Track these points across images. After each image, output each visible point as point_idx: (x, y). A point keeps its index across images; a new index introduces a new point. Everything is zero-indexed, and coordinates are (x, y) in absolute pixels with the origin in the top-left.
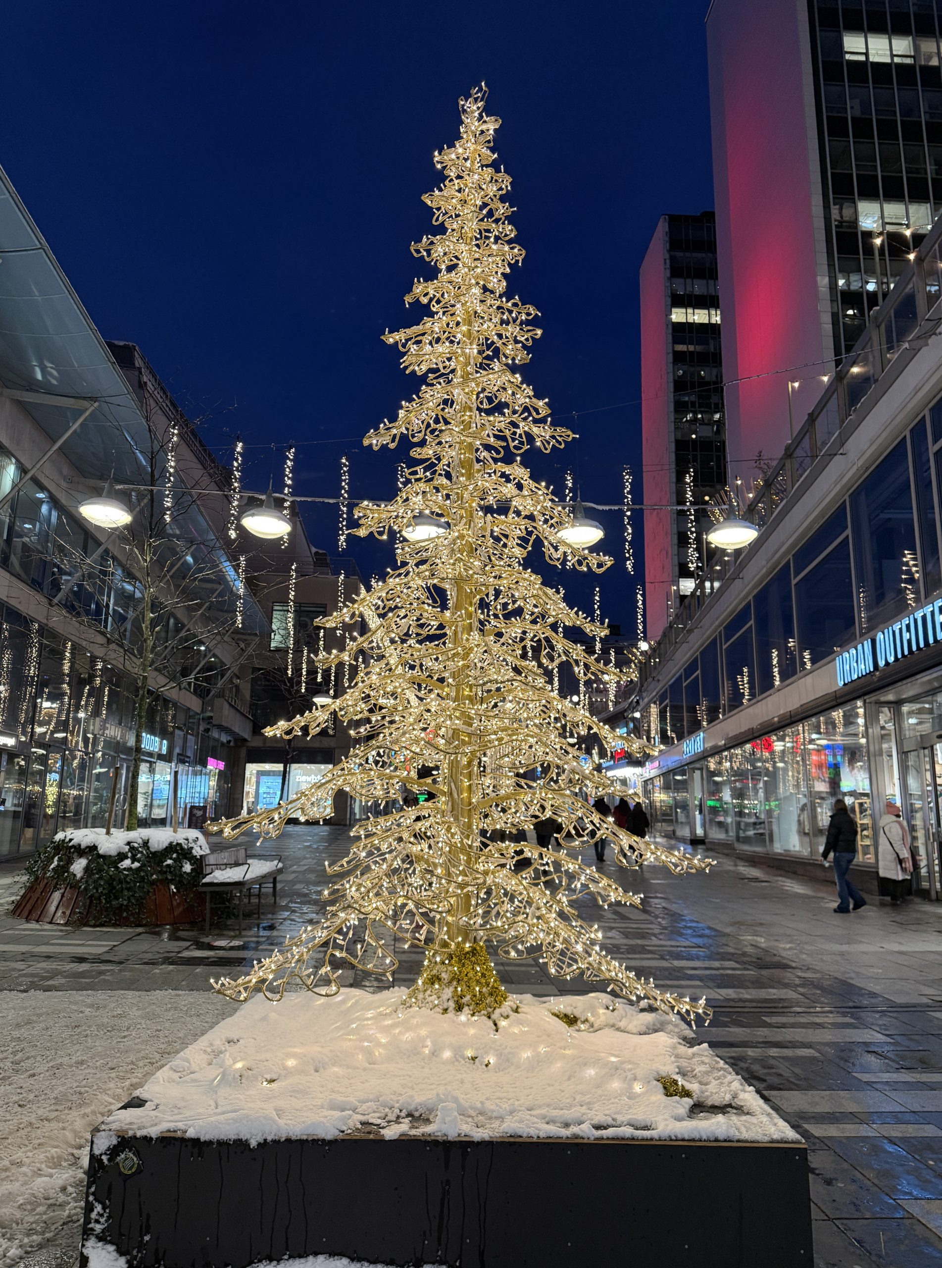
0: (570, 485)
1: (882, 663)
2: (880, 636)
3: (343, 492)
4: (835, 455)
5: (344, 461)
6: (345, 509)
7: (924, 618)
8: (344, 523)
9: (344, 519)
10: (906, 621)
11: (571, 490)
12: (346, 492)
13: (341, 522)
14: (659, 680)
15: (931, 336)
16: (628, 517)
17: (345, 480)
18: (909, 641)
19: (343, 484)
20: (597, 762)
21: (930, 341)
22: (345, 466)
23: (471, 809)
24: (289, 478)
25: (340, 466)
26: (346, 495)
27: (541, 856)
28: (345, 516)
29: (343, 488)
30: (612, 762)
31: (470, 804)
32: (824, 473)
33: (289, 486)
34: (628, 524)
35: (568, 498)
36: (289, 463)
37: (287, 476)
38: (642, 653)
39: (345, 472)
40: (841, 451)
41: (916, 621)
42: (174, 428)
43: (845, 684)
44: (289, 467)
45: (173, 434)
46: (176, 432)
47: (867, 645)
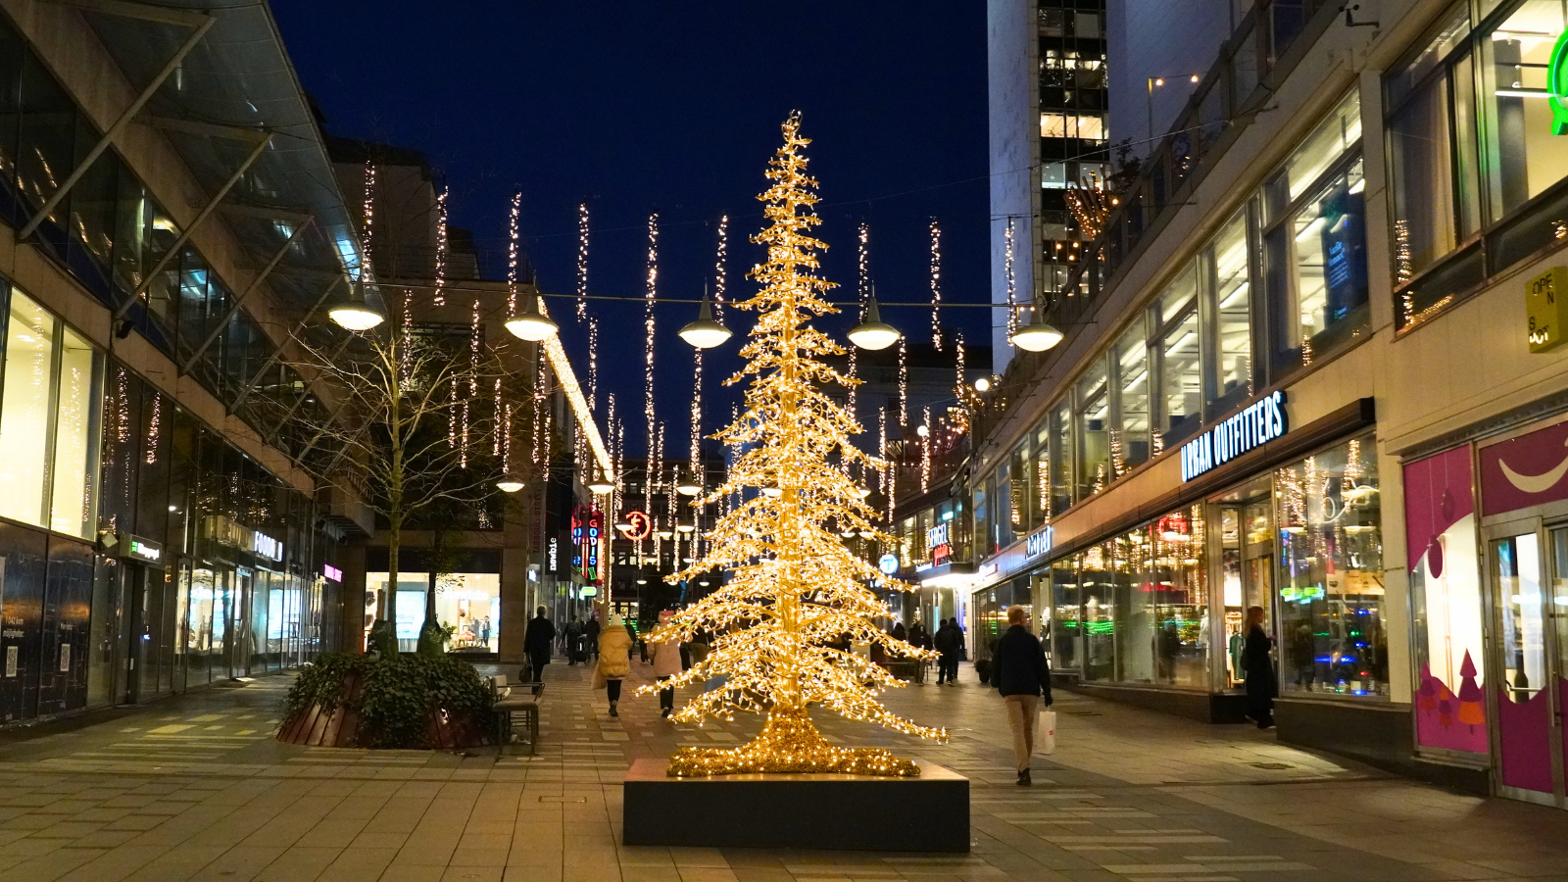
0: (864, 240)
1: (1218, 462)
2: (1217, 428)
3: (582, 248)
4: (1183, 204)
5: (583, 209)
6: (584, 270)
7: (1250, 416)
8: (584, 288)
9: (583, 282)
10: (1237, 418)
11: (866, 246)
12: (585, 248)
13: (580, 287)
14: (997, 445)
15: (1257, 112)
16: (936, 281)
17: (583, 234)
18: (1239, 439)
19: (582, 238)
20: (908, 564)
21: (1257, 118)
22: (584, 215)
23: (796, 627)
24: (515, 231)
25: (578, 215)
26: (585, 253)
27: (840, 656)
28: (584, 279)
29: (582, 243)
30: (930, 566)
31: (796, 623)
32: (1175, 217)
33: (515, 241)
34: (936, 289)
35: (862, 257)
36: (515, 212)
37: (513, 228)
38: (979, 394)
39: (583, 224)
40: (1189, 201)
41: (1244, 418)
42: (371, 169)
43: (1188, 480)
44: (514, 217)
45: (370, 176)
46: (373, 173)
47: (1207, 436)
